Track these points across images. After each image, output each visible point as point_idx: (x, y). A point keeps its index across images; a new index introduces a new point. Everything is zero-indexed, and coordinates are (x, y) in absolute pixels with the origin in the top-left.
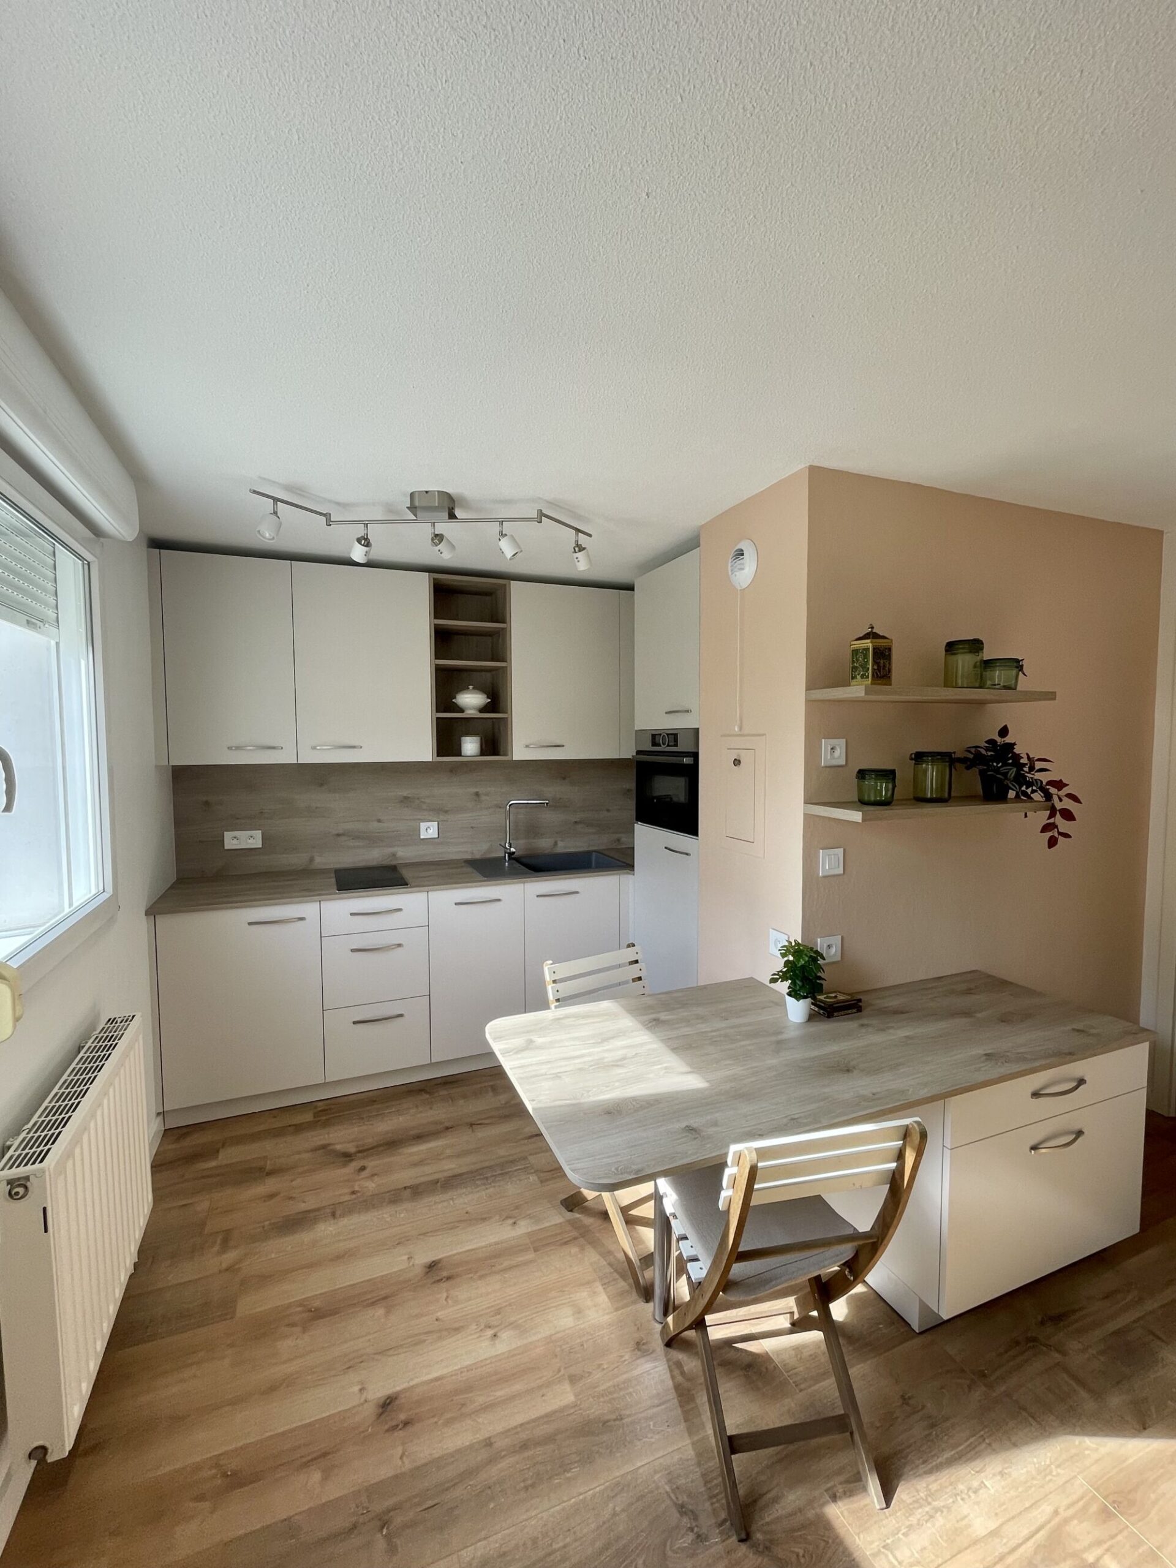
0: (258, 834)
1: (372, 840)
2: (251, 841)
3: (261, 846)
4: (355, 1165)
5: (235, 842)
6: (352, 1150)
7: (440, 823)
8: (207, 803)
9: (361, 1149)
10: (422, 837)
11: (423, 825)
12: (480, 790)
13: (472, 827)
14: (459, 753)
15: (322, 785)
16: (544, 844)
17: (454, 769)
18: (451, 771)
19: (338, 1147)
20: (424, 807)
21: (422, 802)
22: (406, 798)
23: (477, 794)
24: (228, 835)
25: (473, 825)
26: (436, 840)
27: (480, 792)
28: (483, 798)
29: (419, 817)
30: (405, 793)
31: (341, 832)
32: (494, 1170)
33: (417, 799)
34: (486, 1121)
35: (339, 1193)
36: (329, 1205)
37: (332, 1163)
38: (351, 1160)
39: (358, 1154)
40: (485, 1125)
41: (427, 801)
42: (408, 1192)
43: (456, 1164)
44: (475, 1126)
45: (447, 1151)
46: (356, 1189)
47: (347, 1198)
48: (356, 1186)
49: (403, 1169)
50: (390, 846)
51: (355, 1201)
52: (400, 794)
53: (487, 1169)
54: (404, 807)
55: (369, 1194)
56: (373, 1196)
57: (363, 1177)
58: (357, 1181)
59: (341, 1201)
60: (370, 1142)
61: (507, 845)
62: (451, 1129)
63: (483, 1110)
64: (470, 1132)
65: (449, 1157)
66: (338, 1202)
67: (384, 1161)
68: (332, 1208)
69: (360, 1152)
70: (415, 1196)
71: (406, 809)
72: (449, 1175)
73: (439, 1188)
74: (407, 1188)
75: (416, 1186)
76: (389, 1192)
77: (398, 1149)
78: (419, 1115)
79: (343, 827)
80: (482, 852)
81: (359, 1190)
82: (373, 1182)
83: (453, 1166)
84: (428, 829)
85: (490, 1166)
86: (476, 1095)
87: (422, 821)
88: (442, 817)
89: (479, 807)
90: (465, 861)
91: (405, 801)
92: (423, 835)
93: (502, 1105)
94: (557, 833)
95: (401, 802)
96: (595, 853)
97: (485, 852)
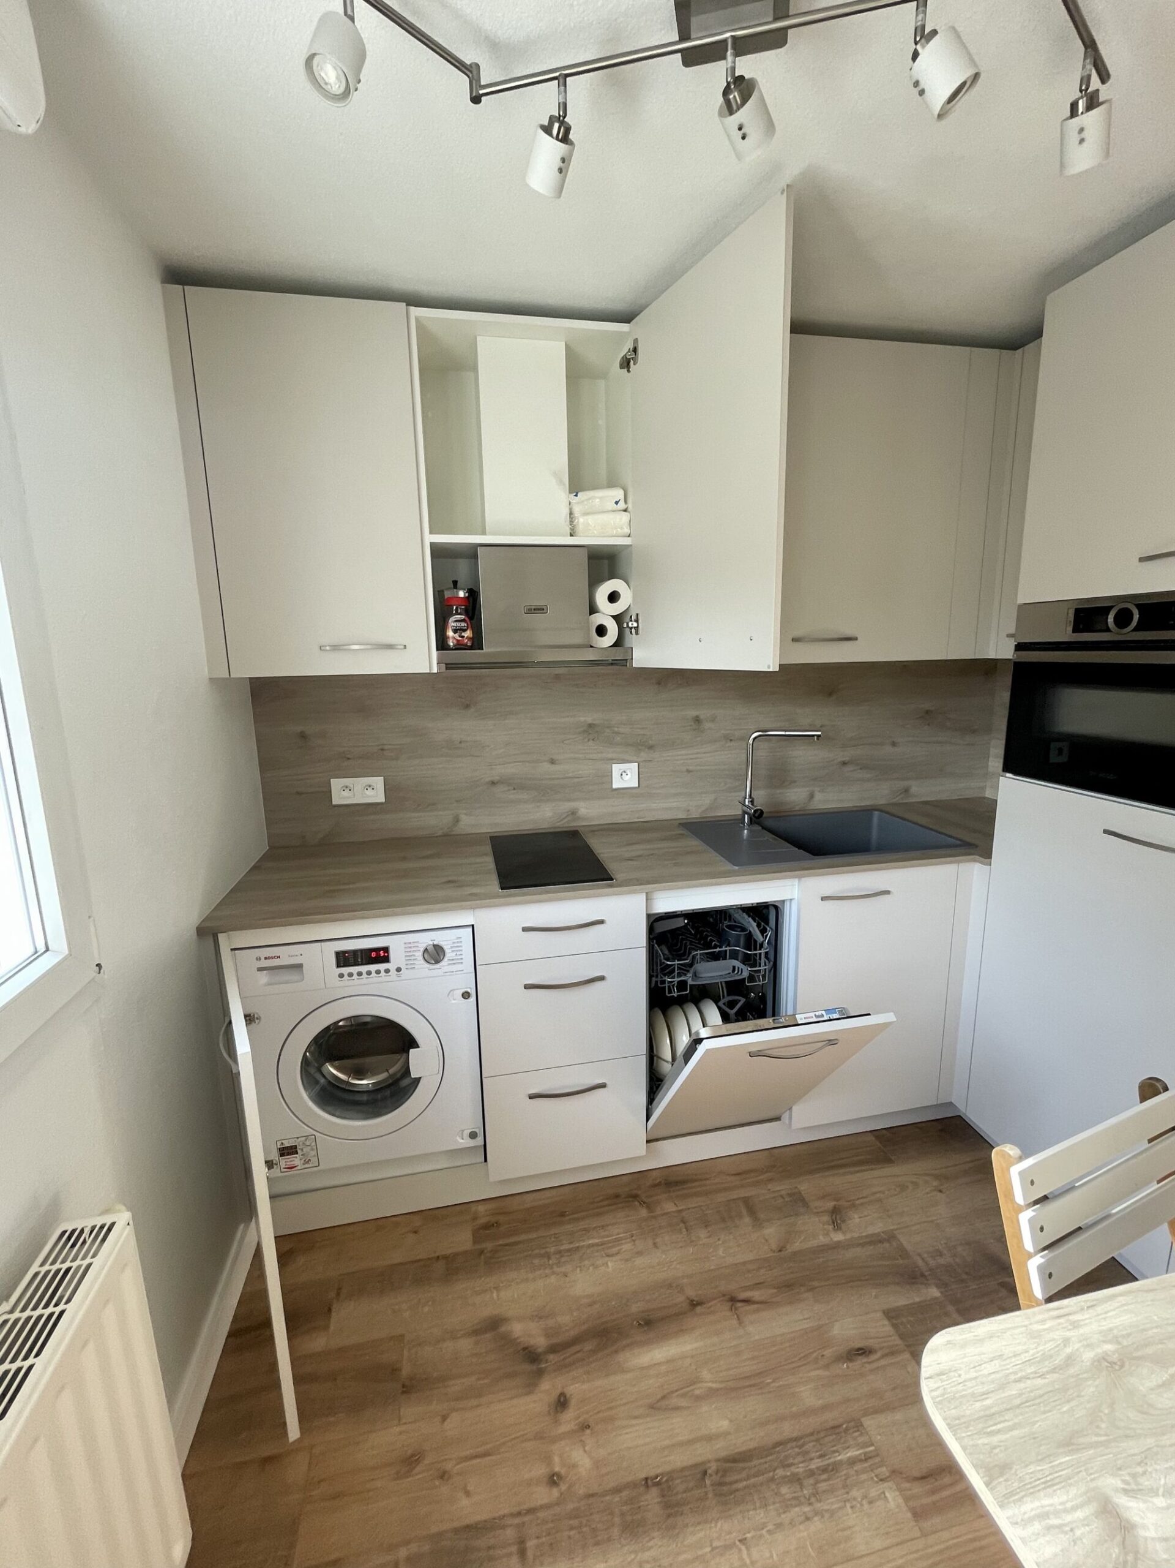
0: (378, 782)
1: (543, 791)
2: (369, 792)
3: (383, 800)
4: (548, 1387)
5: (346, 793)
6: (540, 1342)
7: (641, 764)
8: (303, 736)
9: (555, 1340)
10: (615, 786)
11: (616, 768)
12: (703, 713)
13: (688, 771)
16: (795, 796)
17: (662, 681)
18: (659, 683)
19: (517, 1329)
20: (618, 739)
21: (615, 732)
22: (590, 726)
23: (697, 720)
24: (336, 784)
25: (691, 768)
26: (634, 791)
27: (702, 717)
28: (707, 725)
29: (610, 756)
30: (589, 720)
31: (496, 779)
32: (807, 1453)
33: (608, 727)
34: (756, 1295)
35: (527, 1476)
36: (512, 1515)
37: (510, 1376)
38: (540, 1373)
39: (551, 1357)
40: (756, 1306)
41: (621, 730)
42: (652, 1498)
43: (731, 1421)
44: (739, 1304)
45: (705, 1374)
46: (557, 1469)
47: (543, 1495)
48: (556, 1459)
49: (636, 1417)
50: (569, 800)
51: (557, 1510)
52: (582, 719)
53: (792, 1448)
54: (589, 740)
55: (582, 1492)
56: (591, 1500)
57: (563, 1428)
58: (554, 1440)
59: (532, 1505)
60: (567, 1321)
61: (747, 800)
62: (699, 1309)
63: (744, 1263)
64: (735, 1322)
65: (712, 1393)
66: (526, 1507)
67: (598, 1383)
68: (518, 1526)
69: (553, 1349)
70: (669, 1516)
71: (591, 742)
72: (723, 1454)
73: (710, 1495)
74: (650, 1482)
75: (667, 1481)
76: (617, 1490)
77: (616, 1352)
78: (639, 1261)
79: (500, 771)
80: (703, 808)
81: (563, 1472)
82: (585, 1451)
83: (725, 1424)
84: (624, 774)
85: (796, 1439)
86: (723, 1220)
87: (614, 761)
88: (644, 755)
89: (699, 739)
90: (680, 824)
91: (590, 731)
92: (617, 783)
93: (773, 1251)
94: (814, 780)
95: (584, 732)
96: (876, 813)
97: (707, 809)
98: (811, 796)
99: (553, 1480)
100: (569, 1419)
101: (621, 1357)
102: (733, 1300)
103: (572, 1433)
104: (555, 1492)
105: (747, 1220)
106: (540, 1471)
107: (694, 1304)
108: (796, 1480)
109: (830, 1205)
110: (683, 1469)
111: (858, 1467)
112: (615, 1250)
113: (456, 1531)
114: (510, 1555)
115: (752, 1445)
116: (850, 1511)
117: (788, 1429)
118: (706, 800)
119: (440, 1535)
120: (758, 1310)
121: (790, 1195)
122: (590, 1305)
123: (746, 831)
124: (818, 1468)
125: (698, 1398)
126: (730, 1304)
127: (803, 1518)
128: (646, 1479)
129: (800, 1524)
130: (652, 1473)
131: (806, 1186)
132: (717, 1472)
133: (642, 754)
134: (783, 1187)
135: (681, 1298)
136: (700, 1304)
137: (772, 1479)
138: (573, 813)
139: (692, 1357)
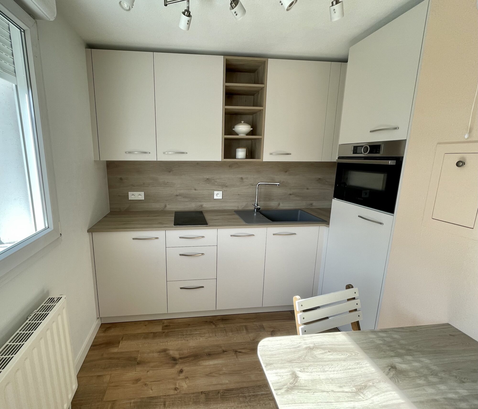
0: (143, 193)
1: (193, 199)
2: (140, 196)
3: (144, 199)
4: (178, 368)
5: (133, 196)
7: (223, 192)
9: (181, 356)
11: (216, 192)
12: (244, 176)
13: (238, 194)
14: (234, 157)
15: (170, 172)
16: (273, 205)
17: (231, 166)
18: (230, 167)
20: (216, 184)
21: (215, 181)
22: (207, 179)
23: (242, 178)
24: (130, 194)
25: (239, 194)
27: (243, 178)
28: (245, 180)
29: (214, 189)
30: (207, 177)
31: (178, 194)
32: (250, 391)
33: (213, 180)
34: (243, 351)
35: (168, 387)
36: (163, 396)
37: (167, 363)
38: (176, 364)
39: (180, 360)
40: (243, 354)
41: (217, 181)
42: (203, 396)
43: (229, 381)
44: (238, 353)
45: (224, 369)
46: (177, 387)
47: (172, 392)
48: (177, 384)
49: (201, 377)
50: (200, 202)
51: (176, 396)
52: (205, 177)
53: (245, 389)
54: (207, 183)
55: (183, 393)
56: (185, 395)
57: (180, 377)
58: (178, 380)
59: (169, 394)
60: (186, 352)
61: (256, 204)
62: (225, 353)
63: (241, 342)
64: (235, 357)
65: (225, 374)
66: (168, 394)
67: (192, 368)
68: (164, 398)
69: (181, 358)
70: (207, 401)
71: (208, 184)
72: (225, 388)
73: (219, 398)
74: (203, 393)
75: (208, 393)
76: (193, 393)
77: (199, 361)
78: (210, 339)
79: (179, 192)
80: (243, 207)
81: (179, 387)
82: (186, 384)
83: (227, 381)
84: (218, 194)
85: (247, 387)
86: (237, 330)
88: (225, 189)
89: (242, 184)
90: (234, 211)
91: (207, 181)
92: (215, 197)
93: (251, 340)
94: (280, 199)
95: (206, 181)
96: (300, 211)
97: (244, 207)
98: (279, 204)
99: (176, 389)
100: (182, 376)
101: (200, 362)
102: (236, 352)
103: (182, 379)
104: (176, 392)
105: (245, 331)
106: (173, 386)
107: (224, 351)
108: (245, 397)
109: (272, 330)
110: (213, 391)
111: (264, 396)
112: (203, 335)
113: (148, 398)
114: (161, 405)
115: (234, 387)
116: (259, 406)
117: (245, 385)
118: (244, 204)
119: (143, 398)
120: (243, 355)
121: (259, 326)
122: (194, 348)
123: (255, 214)
124: (252, 395)
125: (220, 374)
127: (245, 406)
128: (202, 392)
129: (244, 407)
130: (204, 390)
131: (265, 324)
132: (222, 393)
133: (224, 188)
134: (258, 324)
135: (220, 349)
136: (226, 351)
137: (238, 396)
138: (202, 206)
139: (221, 364)
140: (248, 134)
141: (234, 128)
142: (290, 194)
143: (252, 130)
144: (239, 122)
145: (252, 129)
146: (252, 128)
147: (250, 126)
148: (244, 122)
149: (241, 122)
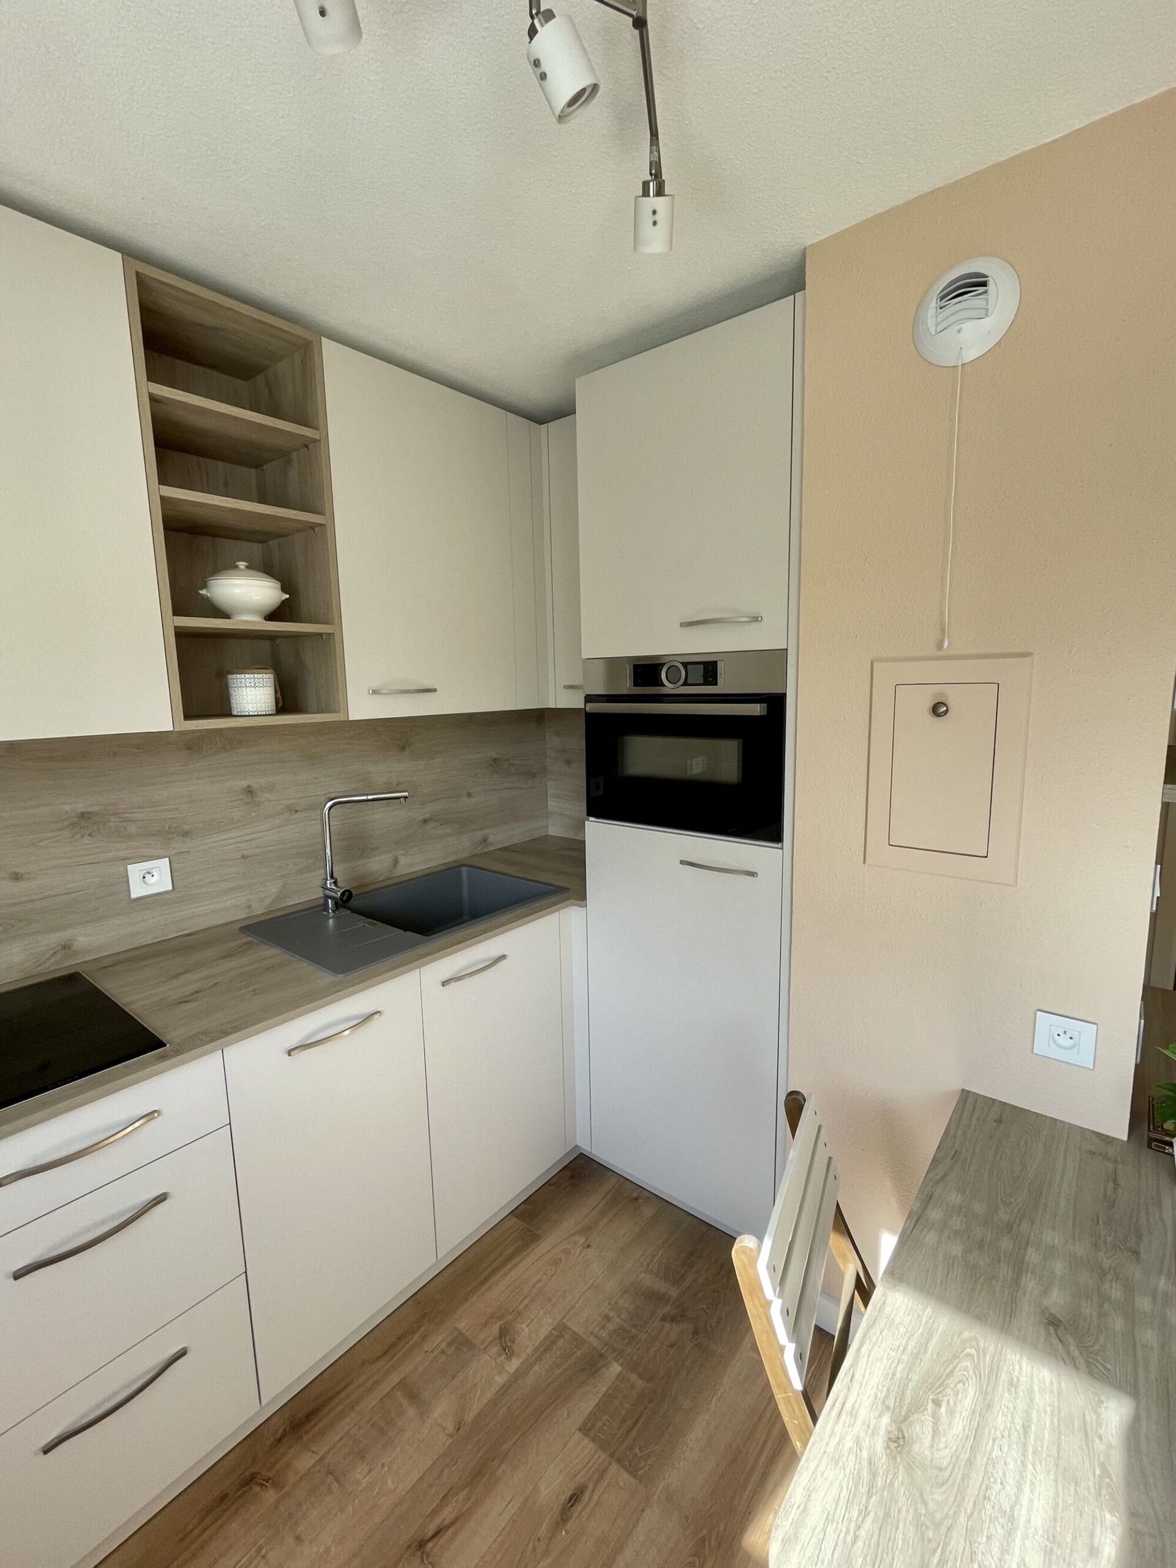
1: (9, 924)
7: (173, 859)
10: (134, 894)
11: (135, 871)
12: (256, 782)
13: (244, 857)
14: (225, 710)
16: (379, 865)
17: (193, 745)
18: (189, 749)
20: (132, 829)
21: (127, 820)
22: (83, 815)
23: (250, 791)
25: (245, 852)
26: (167, 896)
27: (255, 787)
28: (262, 796)
29: (121, 854)
30: (81, 807)
33: (114, 814)
34: (447, 1514)
41: (137, 816)
44: (430, 1545)
50: (53, 930)
52: (67, 808)
54: (83, 836)
61: (328, 883)
63: (422, 1478)
71: (86, 840)
80: (268, 901)
84: (148, 877)
86: (382, 1432)
87: (130, 861)
88: (177, 845)
89: (253, 814)
90: (241, 928)
91: (83, 823)
92: (137, 890)
93: (451, 1436)
94: (397, 843)
95: (74, 825)
96: (464, 869)
97: (273, 902)
98: (396, 862)
102: (422, 1545)
105: (410, 1412)
109: (495, 1328)
118: (273, 889)
120: (455, 1533)
123: (331, 921)
126: (419, 1554)
131: (465, 1321)
133: (174, 844)
134: (439, 1340)
138: (66, 946)
140: (273, 615)
141: (205, 586)
142: (425, 821)
143: (284, 602)
144: (228, 566)
145: (288, 596)
146: (286, 593)
147: (277, 585)
148: (247, 567)
149: (237, 567)
